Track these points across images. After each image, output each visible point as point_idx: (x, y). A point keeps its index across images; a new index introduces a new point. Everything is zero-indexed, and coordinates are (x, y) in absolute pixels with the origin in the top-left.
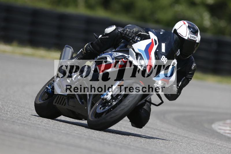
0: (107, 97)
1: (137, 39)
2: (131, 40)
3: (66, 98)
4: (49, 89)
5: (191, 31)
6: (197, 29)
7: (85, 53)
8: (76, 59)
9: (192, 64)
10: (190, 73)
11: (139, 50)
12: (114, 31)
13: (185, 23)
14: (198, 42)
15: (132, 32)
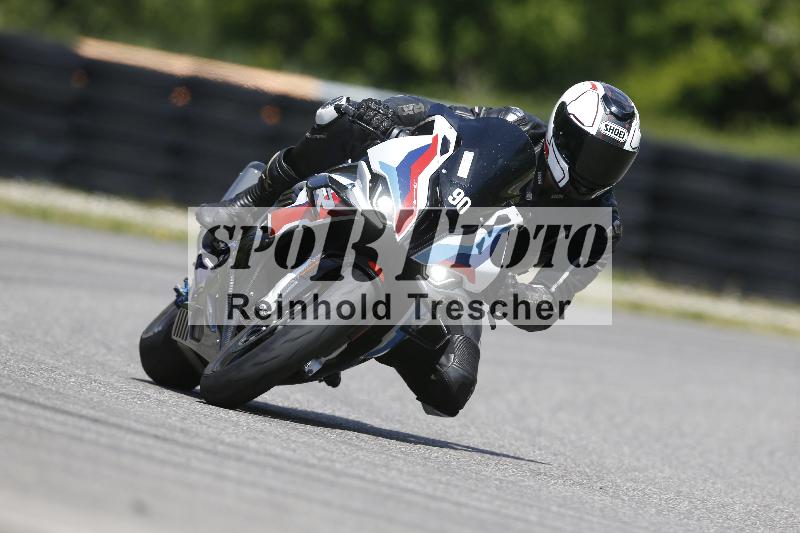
5: (611, 113)
11: (381, 164)
13: (594, 87)
14: (631, 150)
15: (383, 115)
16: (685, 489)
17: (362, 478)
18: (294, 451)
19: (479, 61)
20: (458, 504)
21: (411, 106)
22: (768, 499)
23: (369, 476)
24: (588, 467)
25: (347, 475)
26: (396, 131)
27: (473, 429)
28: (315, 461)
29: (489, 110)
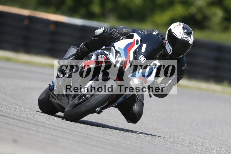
2: (116, 39)
5: (185, 32)
6: (191, 31)
7: (80, 53)
11: (119, 48)
13: (180, 24)
14: (191, 43)
15: (118, 32)
16: (172, 135)
17: (79, 132)
18: (59, 124)
19: (112, 11)
20: (107, 139)
21: (125, 30)
22: (196, 137)
23: (81, 131)
24: (144, 128)
25: (74, 131)
26: (121, 38)
27: (111, 118)
28: (65, 127)
29: (147, 31)
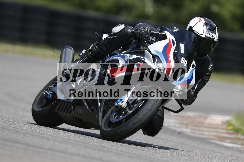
0: (122, 104)
1: (152, 40)
2: (145, 40)
3: (71, 104)
4: (49, 95)
5: (209, 29)
6: (214, 26)
7: (90, 54)
8: (80, 61)
9: (209, 65)
10: (207, 74)
11: (156, 51)
12: (123, 31)
13: (201, 20)
15: (146, 32)
26: (151, 38)
